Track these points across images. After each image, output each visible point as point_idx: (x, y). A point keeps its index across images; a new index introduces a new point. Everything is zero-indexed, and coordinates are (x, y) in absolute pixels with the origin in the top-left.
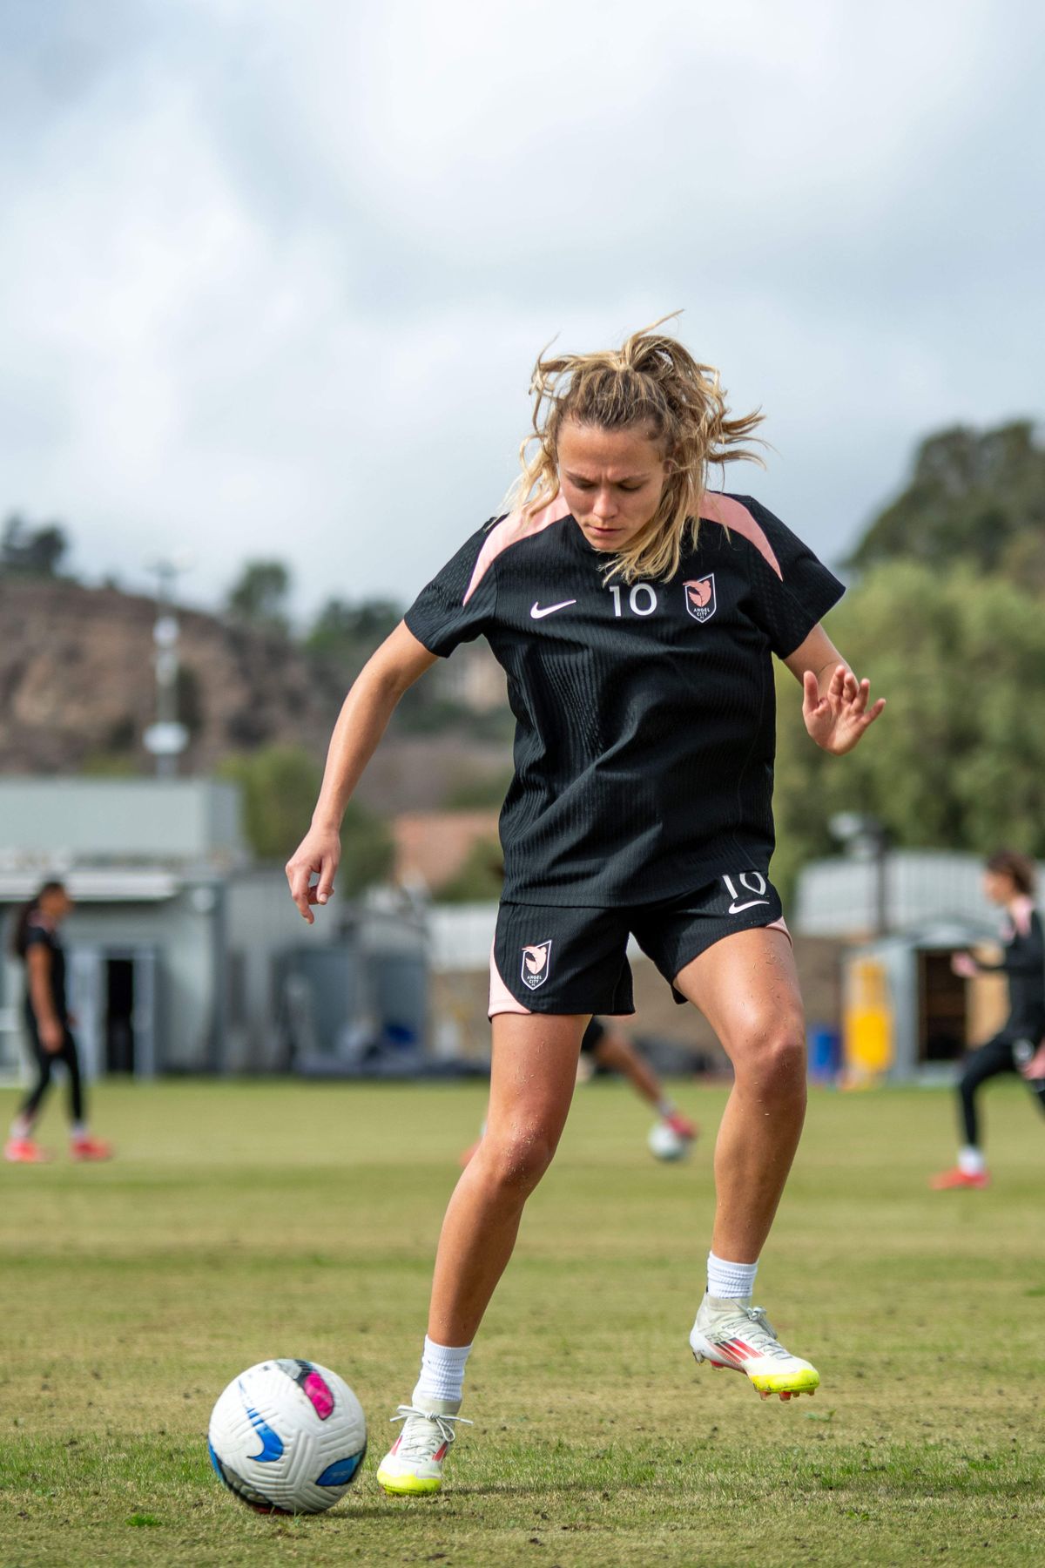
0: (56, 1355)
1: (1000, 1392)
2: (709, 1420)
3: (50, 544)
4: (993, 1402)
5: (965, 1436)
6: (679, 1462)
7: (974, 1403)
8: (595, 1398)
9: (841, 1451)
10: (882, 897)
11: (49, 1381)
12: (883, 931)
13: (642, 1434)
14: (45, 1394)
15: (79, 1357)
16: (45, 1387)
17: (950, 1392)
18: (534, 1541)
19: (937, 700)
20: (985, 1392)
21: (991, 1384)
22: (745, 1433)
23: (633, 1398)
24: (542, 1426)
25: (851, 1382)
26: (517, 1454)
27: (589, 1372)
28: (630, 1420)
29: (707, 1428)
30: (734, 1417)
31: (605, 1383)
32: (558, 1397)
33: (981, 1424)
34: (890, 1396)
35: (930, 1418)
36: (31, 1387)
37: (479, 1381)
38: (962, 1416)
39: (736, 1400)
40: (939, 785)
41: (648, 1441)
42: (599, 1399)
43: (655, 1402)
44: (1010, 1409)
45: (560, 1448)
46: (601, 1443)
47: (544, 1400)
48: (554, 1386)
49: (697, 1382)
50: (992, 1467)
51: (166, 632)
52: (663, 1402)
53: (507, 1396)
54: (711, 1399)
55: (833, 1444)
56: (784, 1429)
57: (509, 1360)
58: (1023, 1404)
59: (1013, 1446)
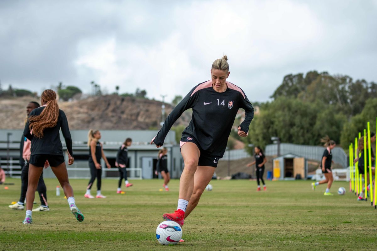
0: (152, 220)
1: (307, 227)
2: (260, 231)
3: (144, 93)
4: (306, 228)
5: (302, 233)
6: (256, 237)
7: (303, 228)
8: (241, 227)
9: (283, 235)
10: (279, 150)
11: (152, 224)
12: (279, 155)
13: (250, 233)
14: (151, 226)
15: (156, 220)
16: (151, 225)
17: (299, 227)
18: (235, 249)
19: (287, 118)
20: (304, 226)
21: (305, 225)
22: (266, 233)
23: (247, 227)
24: (233, 231)
25: (282, 225)
26: (230, 235)
27: (239, 223)
28: (247, 230)
29: (260, 232)
30: (264, 230)
31: (242, 225)
32: (235, 227)
33: (305, 231)
34: (289, 227)
35: (296, 230)
36: (149, 225)
37: (222, 224)
38: (301, 230)
39: (264, 228)
40: (288, 132)
41: (251, 234)
42: (242, 227)
43: (251, 228)
44: (309, 229)
45: (237, 235)
46: (243, 234)
47: (233, 227)
48: (234, 225)
49: (257, 225)
50: (307, 238)
51: (163, 107)
52: (252, 228)
53: (227, 227)
54: (260, 227)
55: (281, 234)
56: (272, 232)
57: (226, 221)
58: (311, 228)
59: (310, 235)
